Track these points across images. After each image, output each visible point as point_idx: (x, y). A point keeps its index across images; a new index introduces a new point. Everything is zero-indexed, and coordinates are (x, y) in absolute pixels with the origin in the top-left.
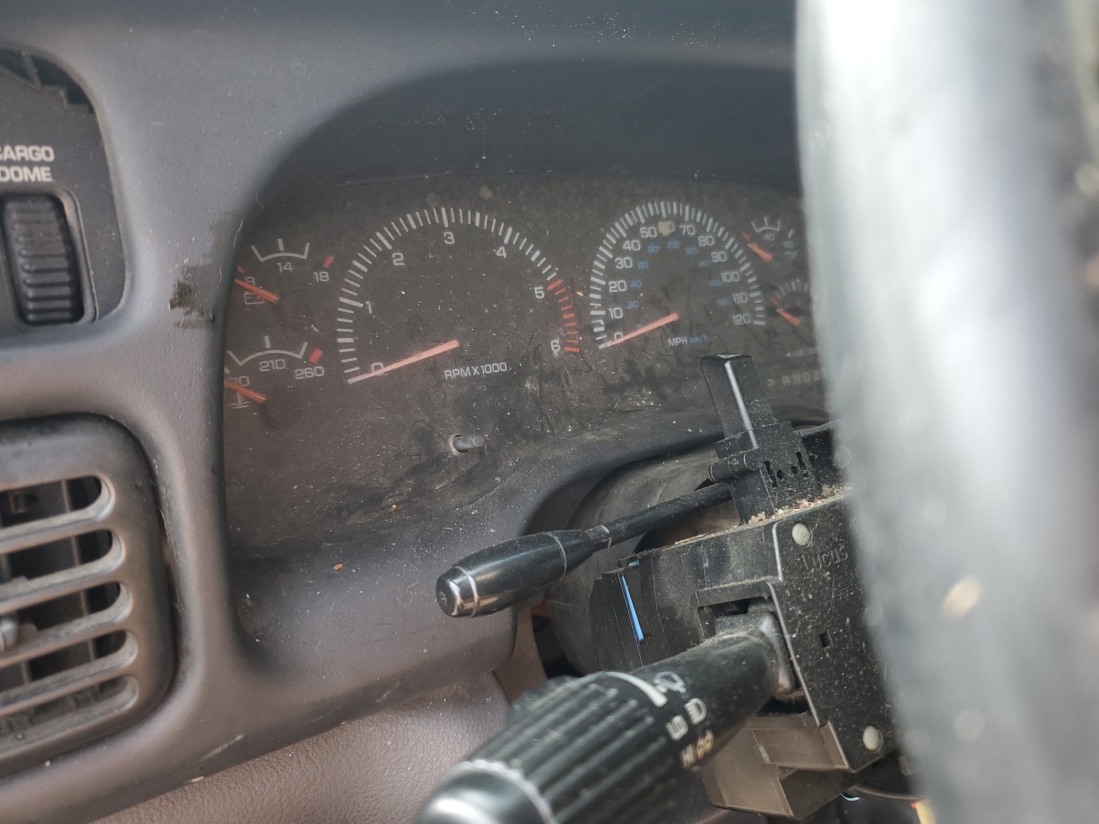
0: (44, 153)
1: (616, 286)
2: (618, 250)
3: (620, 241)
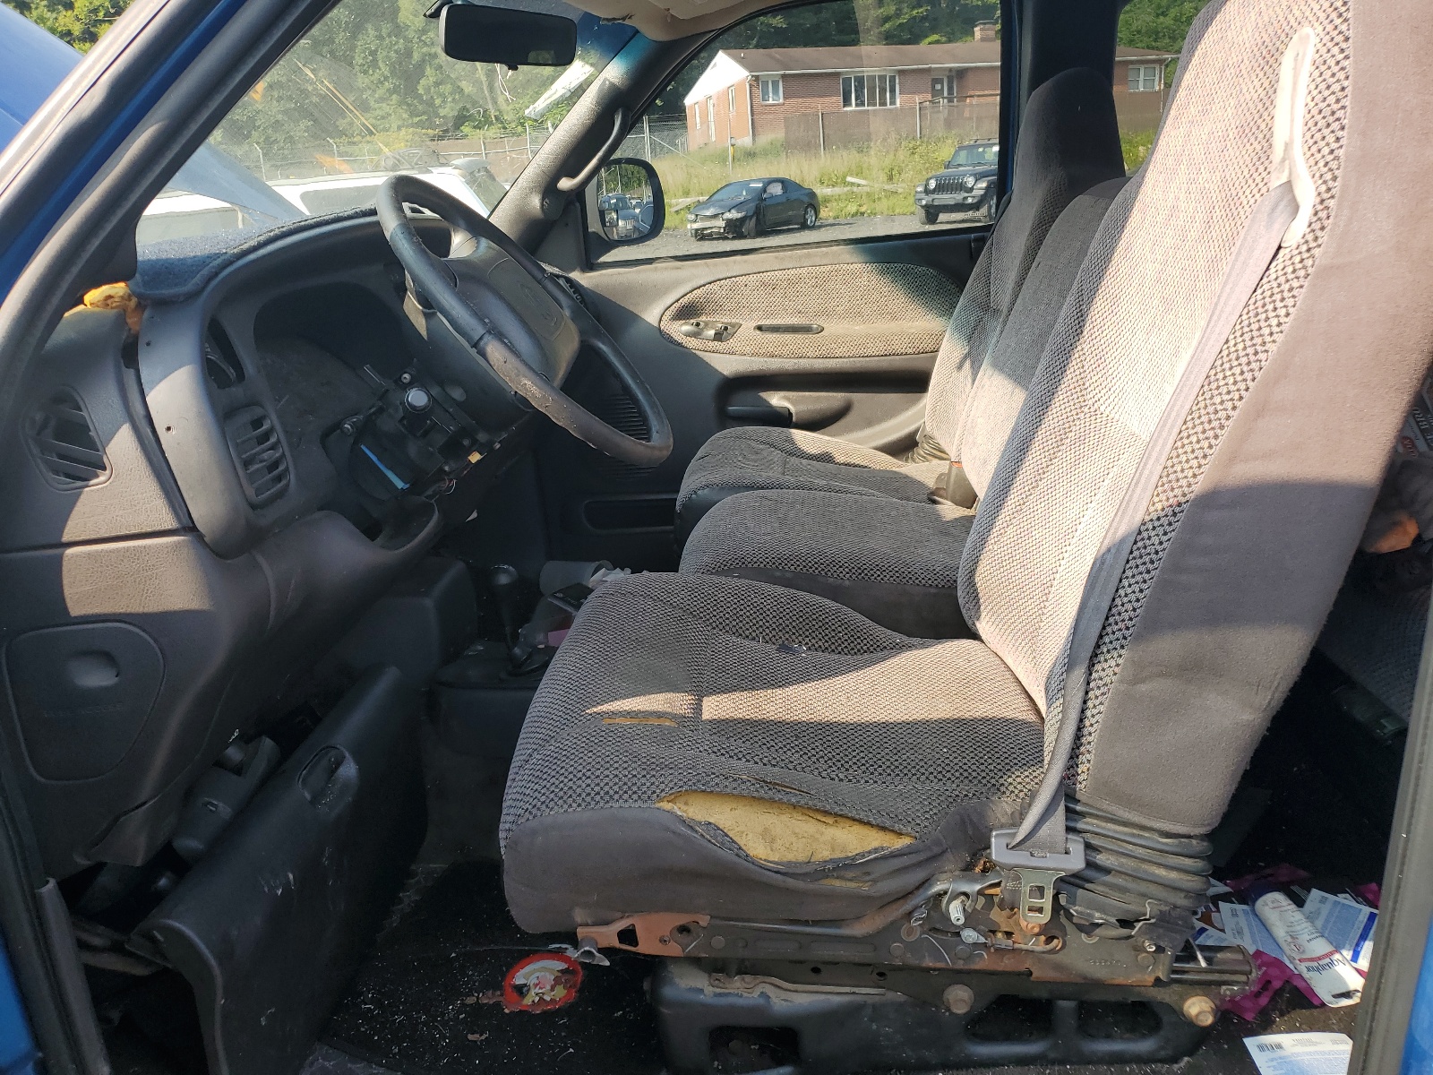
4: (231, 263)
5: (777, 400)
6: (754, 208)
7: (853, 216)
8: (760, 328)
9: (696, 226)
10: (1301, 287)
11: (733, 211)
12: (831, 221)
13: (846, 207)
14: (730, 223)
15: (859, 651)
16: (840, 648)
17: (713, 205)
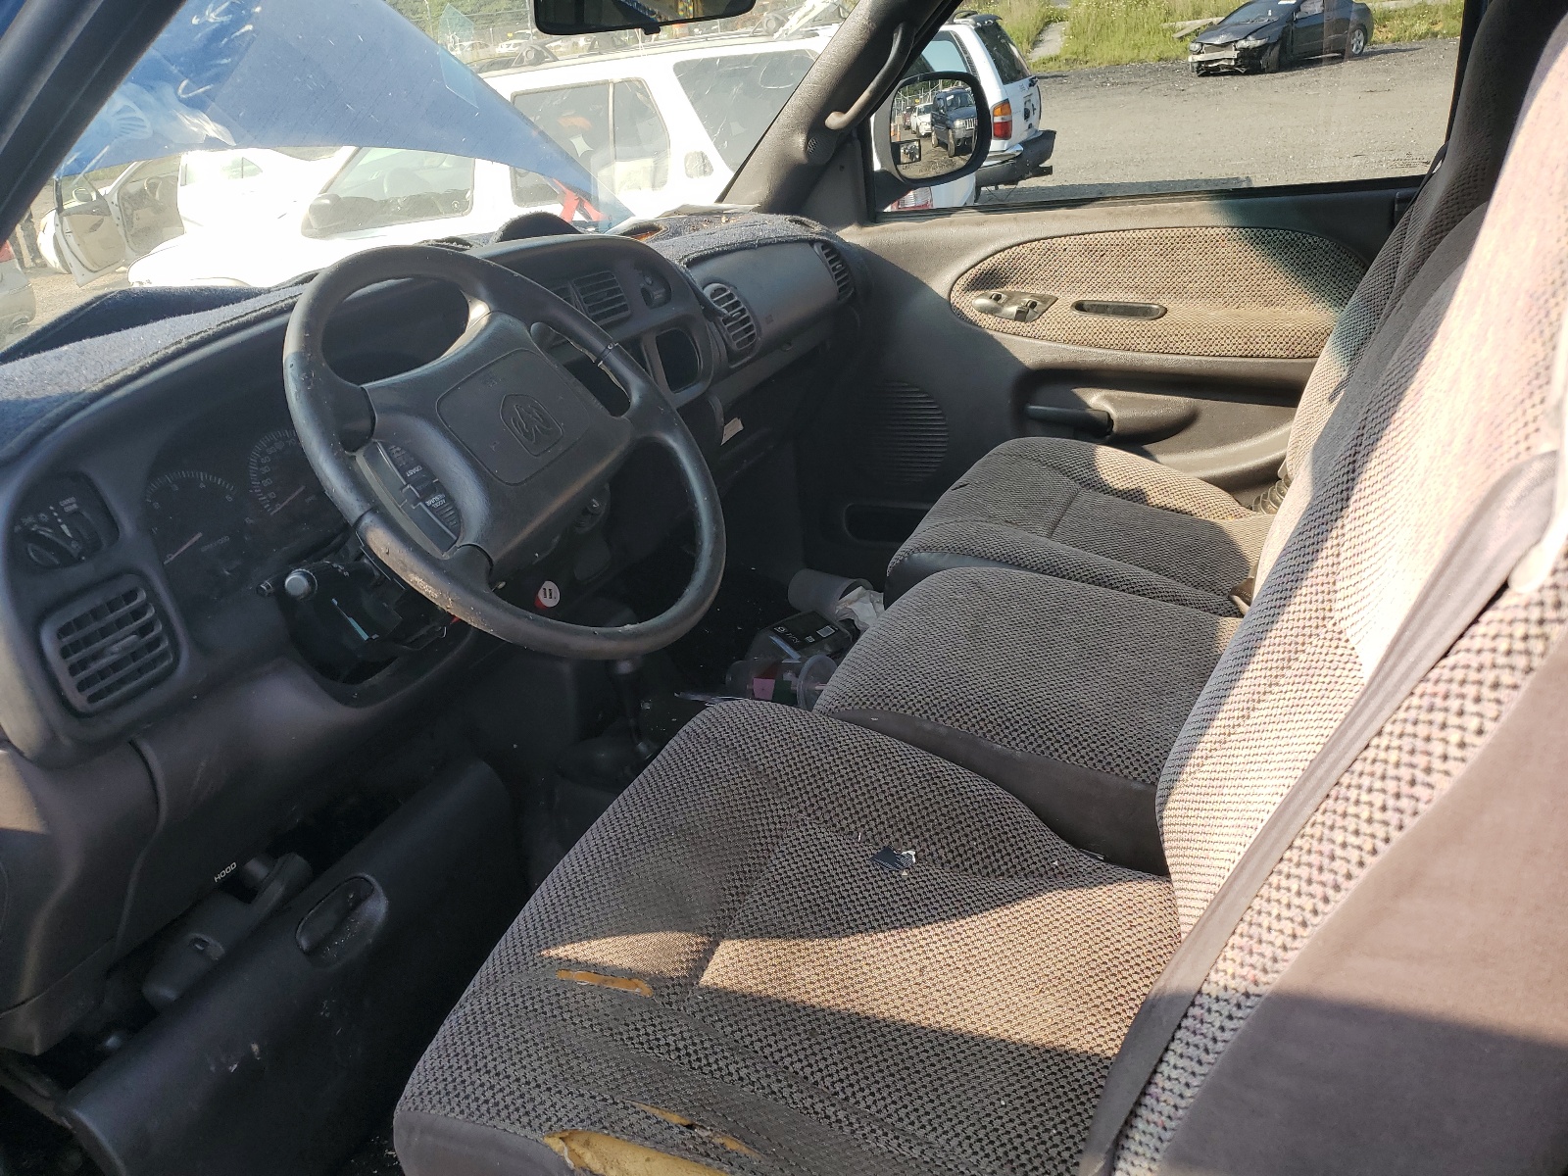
0: (73, 500)
1: (266, 483)
2: (260, 465)
3: (259, 460)
4: (82, 407)
5: (1097, 400)
6: (1280, 33)
7: (1420, 38)
8: (1079, 306)
9: (1199, 58)
10: (1515, 687)
11: (1250, 38)
12: (1388, 46)
13: (1413, 25)
14: (1244, 52)
15: (994, 871)
16: (967, 864)
17: (1225, 32)
